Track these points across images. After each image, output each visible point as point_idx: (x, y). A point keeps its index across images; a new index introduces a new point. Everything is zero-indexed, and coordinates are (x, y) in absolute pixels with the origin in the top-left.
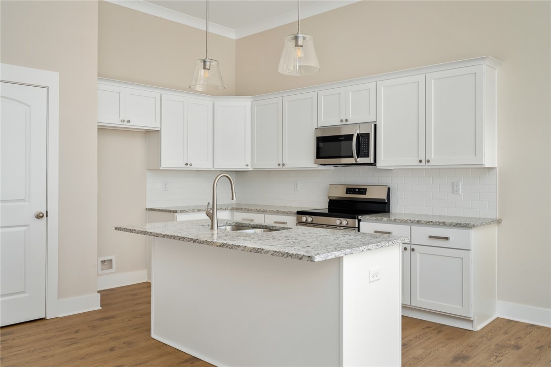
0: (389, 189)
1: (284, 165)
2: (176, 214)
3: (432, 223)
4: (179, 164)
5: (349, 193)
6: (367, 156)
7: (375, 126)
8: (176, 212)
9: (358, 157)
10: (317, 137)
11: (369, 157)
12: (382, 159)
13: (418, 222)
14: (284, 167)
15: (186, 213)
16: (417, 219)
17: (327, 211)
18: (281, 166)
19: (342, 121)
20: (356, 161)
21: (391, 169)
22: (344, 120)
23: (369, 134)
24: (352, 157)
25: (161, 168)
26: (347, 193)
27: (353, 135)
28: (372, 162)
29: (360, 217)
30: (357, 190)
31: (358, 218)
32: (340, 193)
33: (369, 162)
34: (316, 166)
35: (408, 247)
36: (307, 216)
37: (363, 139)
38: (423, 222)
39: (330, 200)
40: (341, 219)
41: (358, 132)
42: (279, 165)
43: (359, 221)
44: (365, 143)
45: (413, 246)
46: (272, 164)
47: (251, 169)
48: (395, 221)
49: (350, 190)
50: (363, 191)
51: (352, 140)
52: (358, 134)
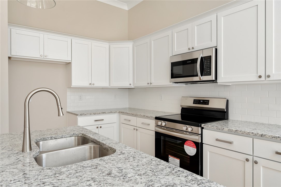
0: (228, 101)
1: (151, 84)
2: (78, 117)
3: (279, 139)
4: (86, 84)
5: (196, 104)
6: (210, 74)
7: (216, 50)
8: (77, 115)
9: (202, 75)
10: (171, 63)
11: (210, 75)
12: (222, 76)
13: (262, 135)
14: (151, 85)
15: (85, 116)
16: (260, 133)
17: (179, 118)
18: (149, 85)
19: (189, 49)
20: (200, 79)
21: (230, 85)
22: (191, 48)
23: (211, 56)
24: (197, 76)
25: (72, 87)
26: (194, 103)
27: (198, 58)
28: (214, 79)
29: (203, 125)
30: (202, 101)
31: (201, 126)
32: (190, 103)
33: (211, 79)
34: (171, 83)
35: (250, 158)
36: (162, 121)
37: (206, 62)
38: (268, 137)
39: (182, 108)
40: (187, 126)
41: (202, 56)
42: (148, 84)
43: (202, 128)
44: (208, 64)
45: (255, 159)
46: (143, 84)
47: (133, 87)
48: (236, 133)
49: (196, 102)
50: (206, 102)
51: (197, 62)
52: (202, 58)
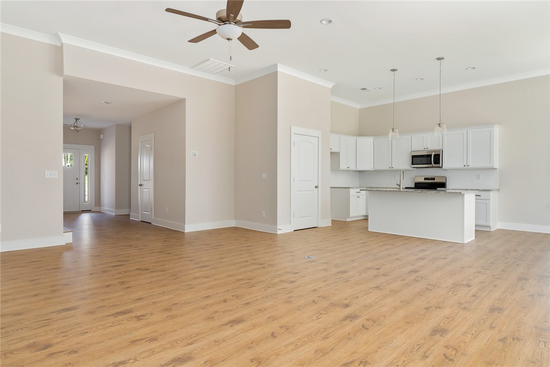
0: (446, 178)
1: (392, 168)
5: (426, 180)
6: (439, 163)
7: (442, 151)
8: (350, 188)
9: (434, 164)
10: (412, 156)
12: (446, 165)
17: (414, 186)
19: (425, 149)
20: (432, 166)
23: (440, 154)
24: (431, 164)
25: (340, 169)
27: (432, 154)
28: (440, 166)
30: (430, 179)
34: (411, 168)
39: (416, 183)
44: (438, 158)
47: (373, 170)
50: (433, 179)
51: (431, 157)
52: (435, 154)
